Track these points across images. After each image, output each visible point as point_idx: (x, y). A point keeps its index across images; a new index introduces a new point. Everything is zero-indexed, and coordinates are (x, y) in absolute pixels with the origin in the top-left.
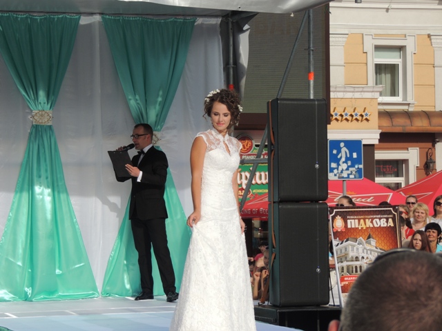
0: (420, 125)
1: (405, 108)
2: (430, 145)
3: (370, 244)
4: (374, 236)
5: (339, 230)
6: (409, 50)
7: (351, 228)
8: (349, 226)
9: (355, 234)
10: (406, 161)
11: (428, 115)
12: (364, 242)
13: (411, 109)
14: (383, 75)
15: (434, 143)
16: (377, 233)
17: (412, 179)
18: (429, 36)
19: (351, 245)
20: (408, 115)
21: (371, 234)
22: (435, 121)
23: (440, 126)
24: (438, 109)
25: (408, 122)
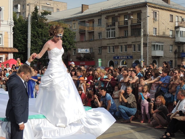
0: (5, 50)
1: (2, 46)
2: (7, 54)
6: (3, 35)
10: (2, 57)
11: (7, 48)
13: (3, 47)
15: (8, 54)
17: (4, 61)
18: (7, 32)
20: (3, 48)
22: (8, 49)
23: (9, 50)
24: (9, 47)
25: (3, 49)
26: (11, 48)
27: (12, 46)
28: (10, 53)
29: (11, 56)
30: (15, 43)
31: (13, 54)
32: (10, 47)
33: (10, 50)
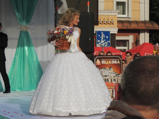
0: (134, 26)
1: (128, 19)
2: (137, 34)
3: (111, 70)
4: (112, 67)
5: (99, 65)
7: (103, 64)
8: (102, 63)
9: (105, 66)
11: (137, 22)
12: (108, 69)
13: (130, 20)
14: (120, 6)
15: (139, 33)
16: (113, 66)
19: (104, 71)
20: (129, 22)
21: (111, 66)
22: (140, 25)
23: (142, 27)
24: (141, 20)
25: (129, 25)
26: (145, 22)
27: (147, 19)
28: (144, 31)
29: (144, 38)
30: (152, 12)
31: (148, 34)
32: (144, 20)
33: (143, 25)
